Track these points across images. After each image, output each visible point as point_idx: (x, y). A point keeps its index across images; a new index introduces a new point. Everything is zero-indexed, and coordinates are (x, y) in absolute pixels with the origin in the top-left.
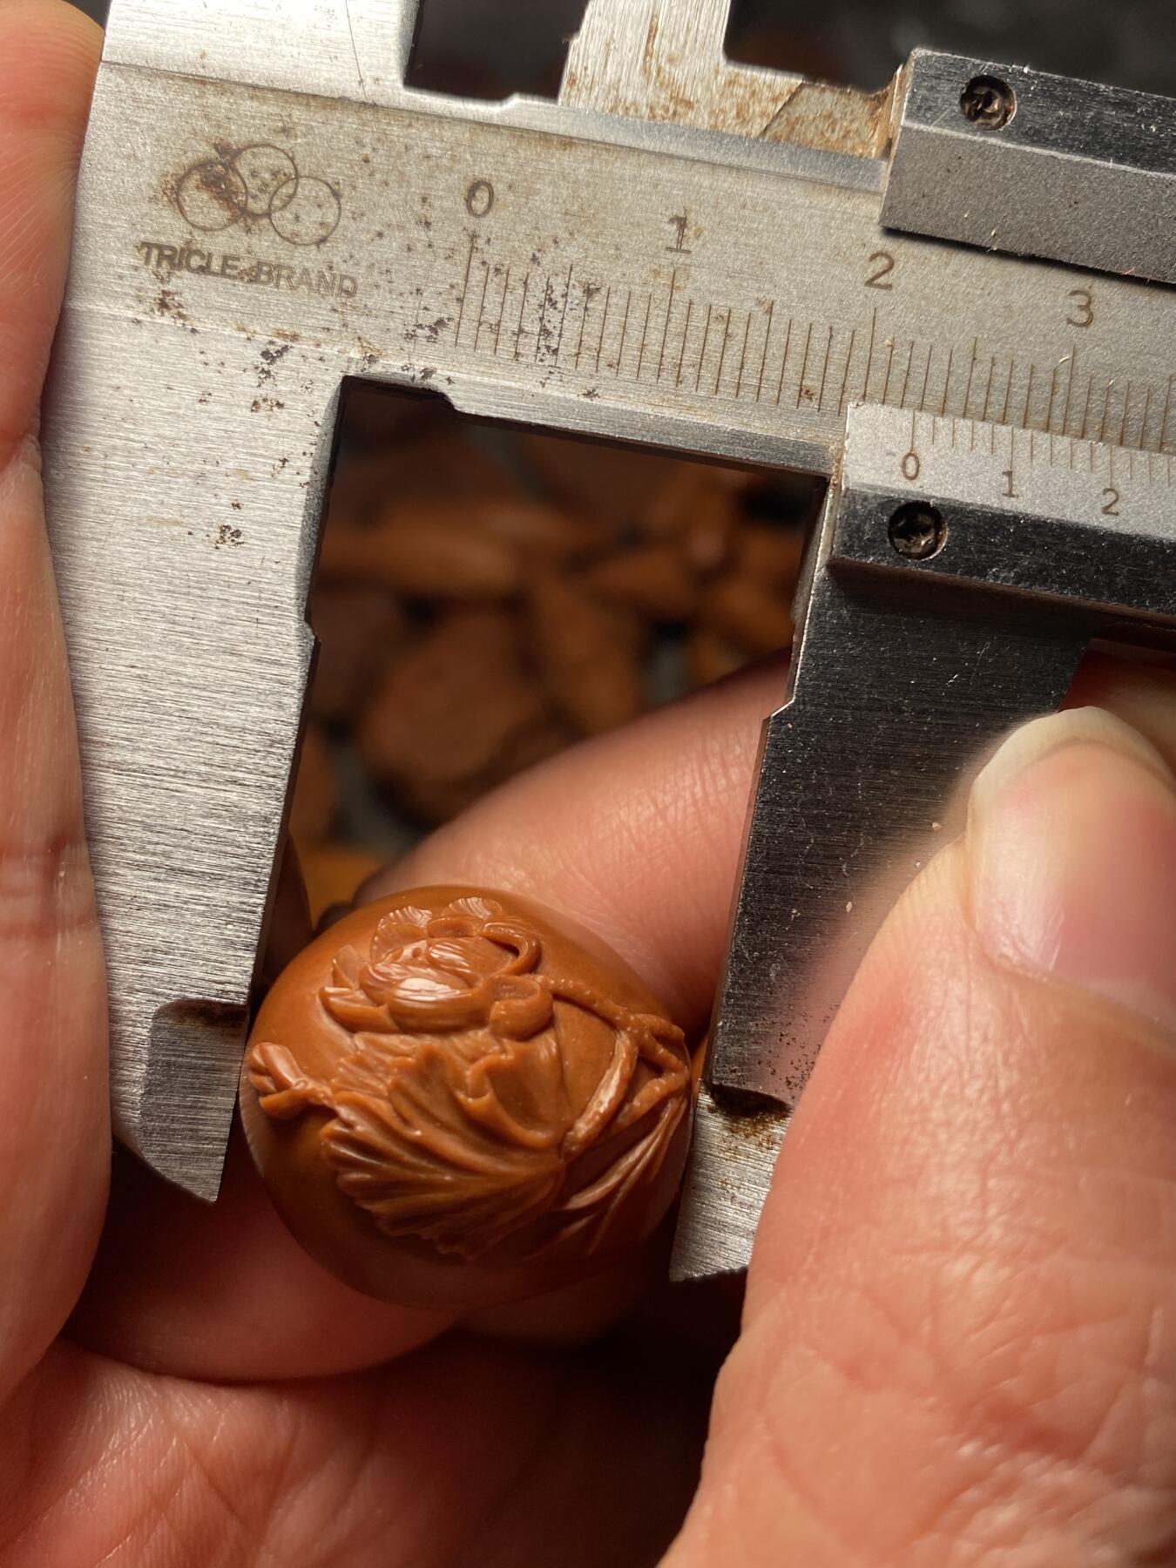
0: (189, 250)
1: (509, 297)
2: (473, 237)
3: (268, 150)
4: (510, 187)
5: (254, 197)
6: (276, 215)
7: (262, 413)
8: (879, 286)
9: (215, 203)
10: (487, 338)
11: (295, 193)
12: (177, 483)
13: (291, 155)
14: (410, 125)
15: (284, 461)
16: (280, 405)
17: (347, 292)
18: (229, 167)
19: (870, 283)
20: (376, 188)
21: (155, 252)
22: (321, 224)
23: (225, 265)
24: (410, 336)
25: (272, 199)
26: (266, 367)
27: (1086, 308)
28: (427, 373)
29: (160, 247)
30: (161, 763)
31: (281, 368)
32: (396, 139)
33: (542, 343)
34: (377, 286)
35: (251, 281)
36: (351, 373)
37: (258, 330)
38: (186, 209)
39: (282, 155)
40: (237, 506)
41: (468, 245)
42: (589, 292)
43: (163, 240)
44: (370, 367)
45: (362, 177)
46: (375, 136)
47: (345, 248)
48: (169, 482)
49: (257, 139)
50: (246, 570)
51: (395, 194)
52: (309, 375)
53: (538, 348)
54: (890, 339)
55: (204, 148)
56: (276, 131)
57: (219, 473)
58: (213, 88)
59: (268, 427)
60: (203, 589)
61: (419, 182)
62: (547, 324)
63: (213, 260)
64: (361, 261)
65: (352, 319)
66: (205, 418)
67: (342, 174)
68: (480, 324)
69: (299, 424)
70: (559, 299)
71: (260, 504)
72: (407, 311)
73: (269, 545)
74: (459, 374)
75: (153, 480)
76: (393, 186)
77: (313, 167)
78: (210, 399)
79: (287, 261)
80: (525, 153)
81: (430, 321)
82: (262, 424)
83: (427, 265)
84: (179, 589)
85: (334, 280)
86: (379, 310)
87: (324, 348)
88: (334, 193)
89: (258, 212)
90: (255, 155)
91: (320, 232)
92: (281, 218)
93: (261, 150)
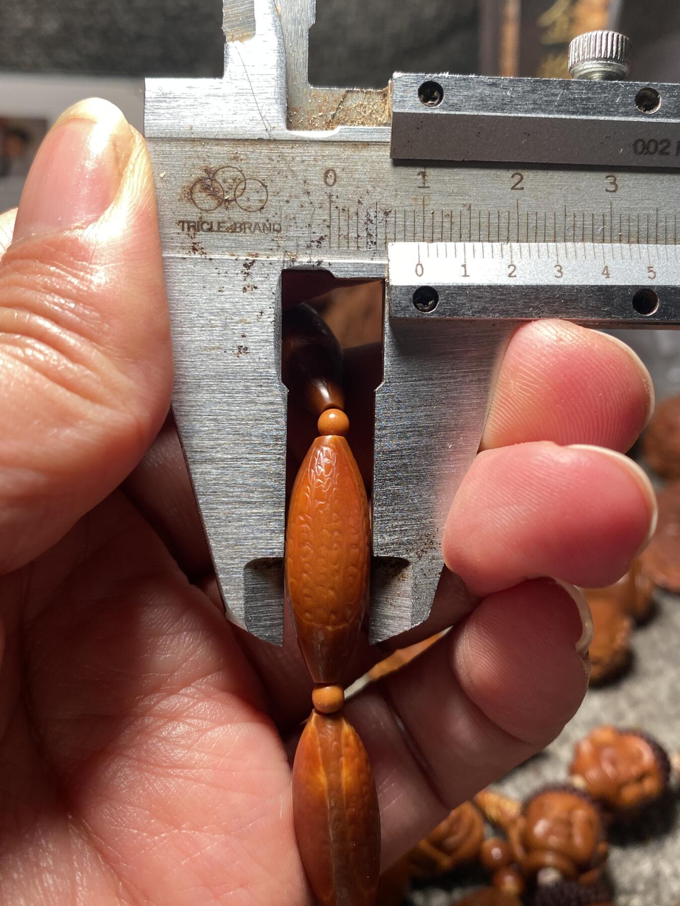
0: (202, 222)
1: (350, 221)
2: (330, 196)
3: (229, 169)
4: (343, 170)
5: (227, 192)
6: (238, 200)
7: (248, 292)
8: (516, 189)
9: (209, 197)
10: (344, 242)
11: (245, 188)
12: (215, 330)
13: (240, 169)
14: (292, 147)
15: (262, 313)
16: (256, 288)
17: (277, 231)
18: (213, 179)
19: (513, 188)
20: (282, 179)
21: (186, 225)
22: (260, 200)
23: (219, 227)
24: (309, 247)
25: (235, 192)
26: (247, 272)
27: (614, 183)
28: (319, 263)
29: (188, 222)
30: (229, 456)
31: (254, 270)
32: (286, 154)
33: (369, 240)
34: (290, 226)
35: (232, 232)
36: (285, 268)
37: (239, 254)
38: (197, 202)
39: (235, 170)
40: (244, 336)
41: (328, 200)
42: (386, 214)
43: (189, 218)
44: (293, 263)
45: (275, 175)
46: (278, 154)
47: (272, 211)
48: (212, 330)
49: (223, 164)
50: (253, 364)
51: (291, 181)
52: (266, 272)
53: (367, 243)
54: (526, 213)
55: (200, 172)
56: (231, 159)
57: (233, 323)
58: (198, 143)
59: (252, 299)
60: (235, 376)
61: (301, 174)
62: (370, 231)
63: (214, 224)
64: (281, 215)
65: (282, 243)
66: (222, 299)
67: (266, 175)
68: (340, 236)
69: (265, 295)
70: (373, 218)
71: (254, 334)
72: (305, 235)
73: (261, 351)
74: (335, 260)
75: (204, 330)
76: (290, 177)
77: (251, 174)
78: (223, 289)
79: (246, 220)
80: (347, 153)
81: (318, 238)
82: (249, 297)
83: (311, 212)
84: (224, 377)
85: (270, 226)
86: (292, 237)
87: (271, 259)
88: (263, 185)
89: (230, 199)
90: (223, 172)
91: (260, 204)
92: (241, 200)
93: (226, 169)
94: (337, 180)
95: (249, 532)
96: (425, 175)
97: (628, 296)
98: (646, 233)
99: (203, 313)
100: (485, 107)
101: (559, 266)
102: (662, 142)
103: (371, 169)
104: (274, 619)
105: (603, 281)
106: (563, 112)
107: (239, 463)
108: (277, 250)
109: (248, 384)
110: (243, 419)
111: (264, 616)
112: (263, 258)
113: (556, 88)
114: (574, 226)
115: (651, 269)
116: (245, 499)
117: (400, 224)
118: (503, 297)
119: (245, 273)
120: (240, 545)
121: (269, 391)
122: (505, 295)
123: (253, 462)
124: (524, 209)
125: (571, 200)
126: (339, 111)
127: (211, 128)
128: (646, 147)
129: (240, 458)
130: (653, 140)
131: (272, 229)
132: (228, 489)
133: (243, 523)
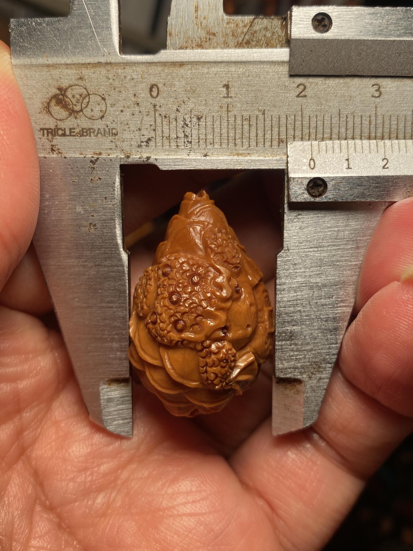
0: (57, 129)
1: (171, 125)
2: (155, 106)
3: (76, 87)
4: (164, 85)
5: (76, 105)
6: (84, 111)
7: (94, 182)
8: (302, 97)
9: (62, 110)
10: (166, 142)
11: (89, 101)
13: (85, 87)
14: (124, 69)
15: (105, 197)
16: (100, 179)
17: (115, 134)
18: (64, 95)
19: (298, 96)
20: (117, 94)
21: (46, 131)
22: (101, 111)
23: (71, 132)
24: (140, 146)
25: (81, 105)
26: (93, 166)
27: (378, 90)
28: (148, 158)
29: (47, 129)
31: (97, 165)
32: (120, 74)
33: (186, 140)
34: (125, 130)
35: (81, 136)
36: (122, 163)
37: (86, 153)
38: (53, 114)
40: (93, 216)
41: (153, 109)
42: (199, 119)
43: (47, 126)
44: (128, 160)
45: (111, 91)
46: (113, 74)
47: (111, 118)
49: (71, 83)
50: (100, 237)
51: (124, 95)
53: (185, 142)
54: (308, 116)
55: (54, 90)
56: (78, 79)
58: (51, 67)
59: (97, 187)
60: (88, 246)
61: (132, 89)
62: (186, 133)
63: (66, 130)
64: (117, 122)
65: (119, 144)
67: (104, 91)
68: (163, 137)
70: (189, 123)
71: (101, 214)
72: (137, 137)
73: (106, 227)
74: (159, 157)
75: (63, 212)
76: (123, 92)
77: (94, 90)
78: (76, 180)
79: (92, 127)
80: (167, 71)
81: (145, 140)
83: (141, 119)
85: (109, 131)
86: (127, 139)
87: (111, 156)
88: (103, 98)
89: (78, 110)
90: (72, 90)
91: (101, 114)
92: (86, 111)
93: (74, 87)
94: (160, 93)
96: (229, 88)
98: (404, 130)
108: (116, 149)
109: (98, 252)
110: (95, 278)
112: (104, 156)
114: (346, 126)
117: (209, 127)
124: (306, 113)
125: (344, 105)
131: (111, 133)
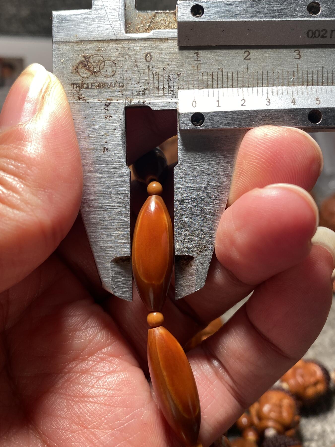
0: (83, 84)
1: (159, 80)
2: (149, 67)
4: (155, 53)
5: (95, 68)
6: (101, 71)
7: (107, 119)
8: (246, 59)
9: (86, 71)
10: (156, 91)
11: (105, 65)
12: (92, 140)
13: (102, 55)
14: (128, 43)
15: (115, 130)
16: (111, 117)
17: (122, 86)
18: (88, 61)
19: (245, 59)
20: (123, 60)
21: (75, 86)
22: (112, 71)
23: (92, 86)
24: (138, 94)
25: (99, 67)
26: (106, 108)
27: (299, 54)
28: (144, 102)
29: (76, 84)
30: (101, 205)
31: (110, 107)
32: (125, 47)
33: (169, 89)
34: (128, 84)
35: (98, 88)
36: (126, 106)
37: (102, 99)
38: (80, 73)
39: (99, 56)
40: (106, 142)
41: (148, 69)
42: (178, 75)
43: (76, 82)
44: (130, 103)
45: (120, 58)
46: (121, 47)
47: (119, 76)
48: (90, 140)
49: (93, 53)
50: (111, 157)
51: (128, 60)
52: (117, 108)
53: (169, 91)
54: (252, 72)
55: (81, 58)
56: (97, 51)
57: (101, 135)
58: (80, 43)
59: (110, 122)
60: (102, 163)
61: (133, 56)
62: (170, 85)
63: (89, 85)
64: (123, 78)
65: (124, 93)
66: (95, 123)
67: (115, 58)
68: (154, 88)
69: (116, 120)
70: (171, 78)
71: (111, 141)
72: (136, 88)
73: (115, 150)
74: (151, 101)
75: (86, 140)
76: (128, 58)
77: (108, 58)
78: (95, 118)
79: (106, 82)
80: (157, 44)
81: (143, 90)
82: (108, 122)
83: (139, 76)
84: (97, 164)
85: (118, 84)
86: (130, 89)
87: (119, 101)
88: (114, 63)
89: (97, 71)
90: (93, 57)
91: (112, 73)
92: (103, 72)
93: (94, 56)
94: (152, 58)
95: (112, 244)
96: (198, 54)
97: (306, 114)
98: (317, 80)
99: (85, 131)
100: (226, 16)
101: (268, 99)
102: (322, 31)
103: (169, 52)
104: (127, 288)
105: (292, 106)
106: (268, 17)
107: (106, 208)
108: (122, 96)
109: (109, 167)
110: (107, 185)
111: (121, 286)
112: (114, 101)
113: (264, 5)
114: (278, 78)
115: (318, 99)
116: (109, 227)
117: (185, 80)
118: (239, 117)
119: (106, 109)
120: (108, 250)
121: (120, 170)
122: (240, 115)
123: (113, 208)
124: (251, 70)
125: (276, 64)
126: (152, 23)
127: (87, 35)
128: (314, 34)
129: (106, 206)
130: (317, 30)
132: (101, 222)
133: (109, 239)
